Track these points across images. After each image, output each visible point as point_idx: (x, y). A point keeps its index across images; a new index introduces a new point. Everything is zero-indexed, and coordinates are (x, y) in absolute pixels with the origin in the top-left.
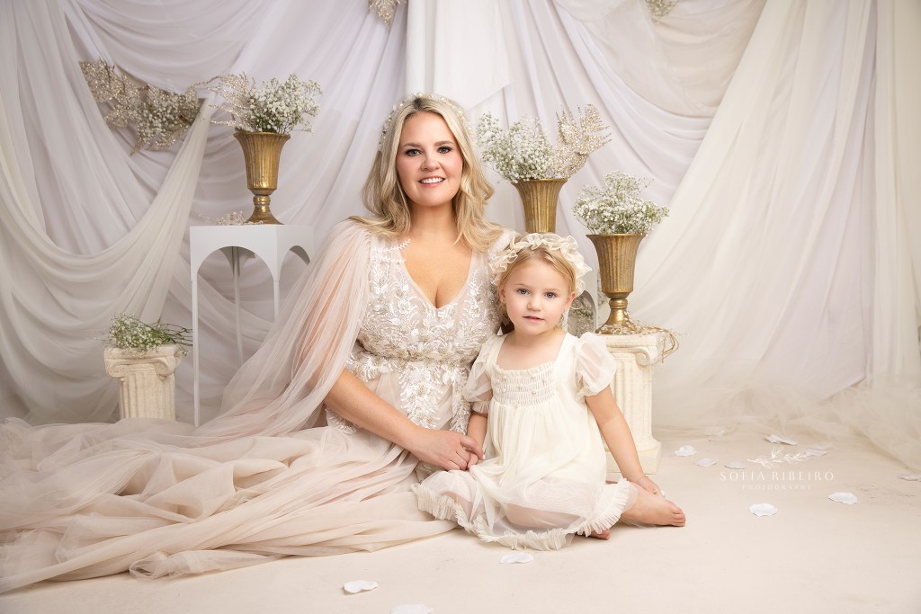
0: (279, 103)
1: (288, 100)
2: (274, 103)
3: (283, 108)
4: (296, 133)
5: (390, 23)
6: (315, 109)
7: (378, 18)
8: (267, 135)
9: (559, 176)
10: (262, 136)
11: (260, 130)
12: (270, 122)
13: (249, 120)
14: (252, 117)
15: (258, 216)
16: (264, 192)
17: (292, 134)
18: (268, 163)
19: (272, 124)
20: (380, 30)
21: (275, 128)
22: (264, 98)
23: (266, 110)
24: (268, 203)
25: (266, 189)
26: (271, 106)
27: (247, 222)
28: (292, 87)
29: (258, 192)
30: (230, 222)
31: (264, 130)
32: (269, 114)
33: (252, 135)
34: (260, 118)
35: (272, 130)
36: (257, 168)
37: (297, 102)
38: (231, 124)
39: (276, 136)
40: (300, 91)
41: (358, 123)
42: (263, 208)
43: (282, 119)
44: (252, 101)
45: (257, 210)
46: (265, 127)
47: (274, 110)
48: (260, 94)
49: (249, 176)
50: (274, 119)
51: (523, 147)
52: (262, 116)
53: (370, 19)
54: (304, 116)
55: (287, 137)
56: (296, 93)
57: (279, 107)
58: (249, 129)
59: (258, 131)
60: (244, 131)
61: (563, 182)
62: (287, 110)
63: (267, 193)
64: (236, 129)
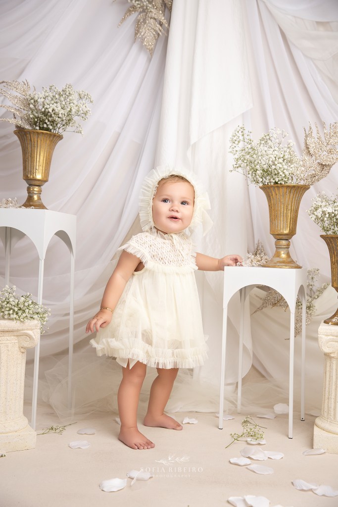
0: (55, 104)
1: (64, 103)
2: (51, 105)
3: (58, 109)
4: (67, 133)
5: (152, 52)
6: (87, 112)
7: (142, 47)
8: (43, 133)
9: (302, 183)
10: (38, 133)
11: (38, 128)
12: (47, 121)
13: (28, 120)
14: (31, 116)
15: (29, 203)
16: (37, 183)
17: (64, 134)
18: (42, 158)
19: (48, 123)
20: (143, 58)
21: (51, 127)
22: (42, 100)
23: (43, 110)
24: (40, 192)
25: (39, 180)
26: (48, 106)
27: (20, 207)
28: (67, 94)
29: (32, 182)
30: (5, 206)
31: (40, 128)
32: (45, 114)
33: (29, 132)
34: (37, 118)
35: (48, 129)
36: (32, 161)
37: (72, 104)
38: (13, 121)
39: (50, 135)
40: (75, 97)
41: (119, 134)
42: (36, 197)
43: (57, 119)
44: (32, 101)
45: (30, 198)
46: (41, 126)
47: (50, 110)
48: (39, 95)
49: (25, 168)
50: (50, 119)
51: (268, 156)
52: (40, 116)
53: (135, 48)
54: (76, 118)
55: (60, 137)
56: (70, 98)
57: (56, 108)
58: (28, 127)
59: (35, 129)
60: (23, 128)
61: (305, 188)
62: (62, 111)
63: (40, 183)
64: (17, 127)
